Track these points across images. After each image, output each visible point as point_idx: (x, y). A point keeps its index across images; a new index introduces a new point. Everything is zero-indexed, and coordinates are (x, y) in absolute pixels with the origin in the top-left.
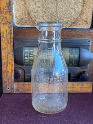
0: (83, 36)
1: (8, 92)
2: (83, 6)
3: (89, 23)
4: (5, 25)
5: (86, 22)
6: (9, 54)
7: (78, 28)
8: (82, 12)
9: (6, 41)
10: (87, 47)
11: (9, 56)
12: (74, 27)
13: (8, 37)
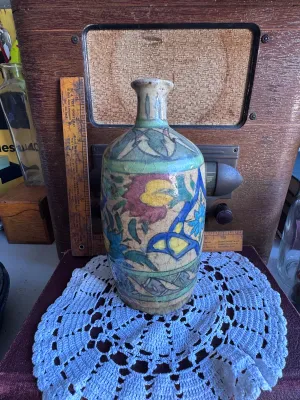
0: (224, 141)
1: (81, 254)
2: (226, 81)
3: (235, 114)
4: (72, 126)
5: (231, 113)
6: (81, 180)
7: (214, 124)
8: (224, 93)
9: (74, 158)
10: (231, 162)
11: (81, 186)
12: (208, 123)
13: (79, 149)
